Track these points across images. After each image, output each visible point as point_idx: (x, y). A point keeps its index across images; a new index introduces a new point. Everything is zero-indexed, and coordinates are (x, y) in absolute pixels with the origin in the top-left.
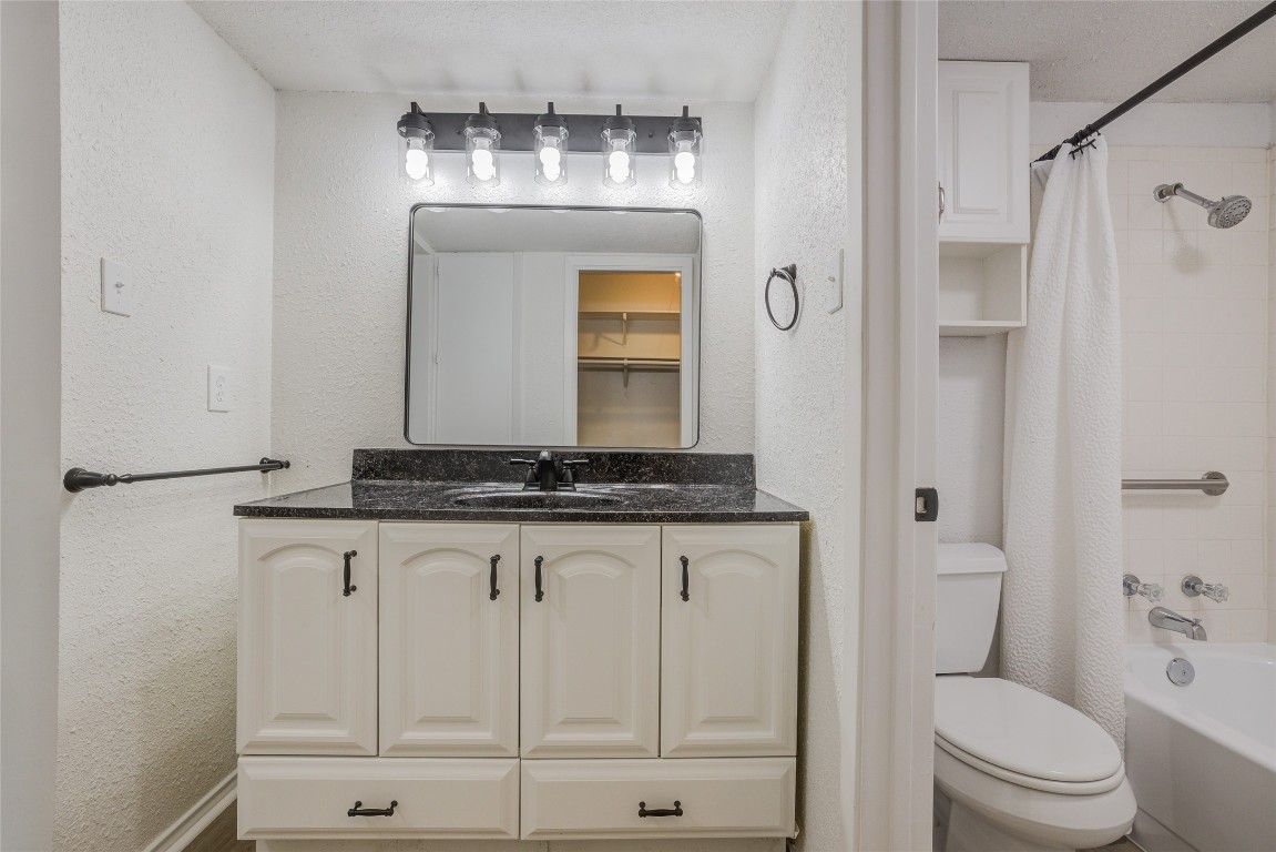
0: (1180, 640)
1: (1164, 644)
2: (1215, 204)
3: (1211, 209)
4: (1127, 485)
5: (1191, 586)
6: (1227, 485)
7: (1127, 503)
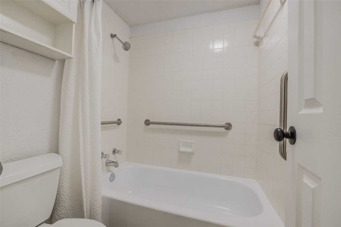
0: (112, 168)
1: (108, 171)
2: (124, 43)
3: (123, 44)
4: (103, 123)
5: (114, 152)
6: (121, 122)
7: (102, 129)
